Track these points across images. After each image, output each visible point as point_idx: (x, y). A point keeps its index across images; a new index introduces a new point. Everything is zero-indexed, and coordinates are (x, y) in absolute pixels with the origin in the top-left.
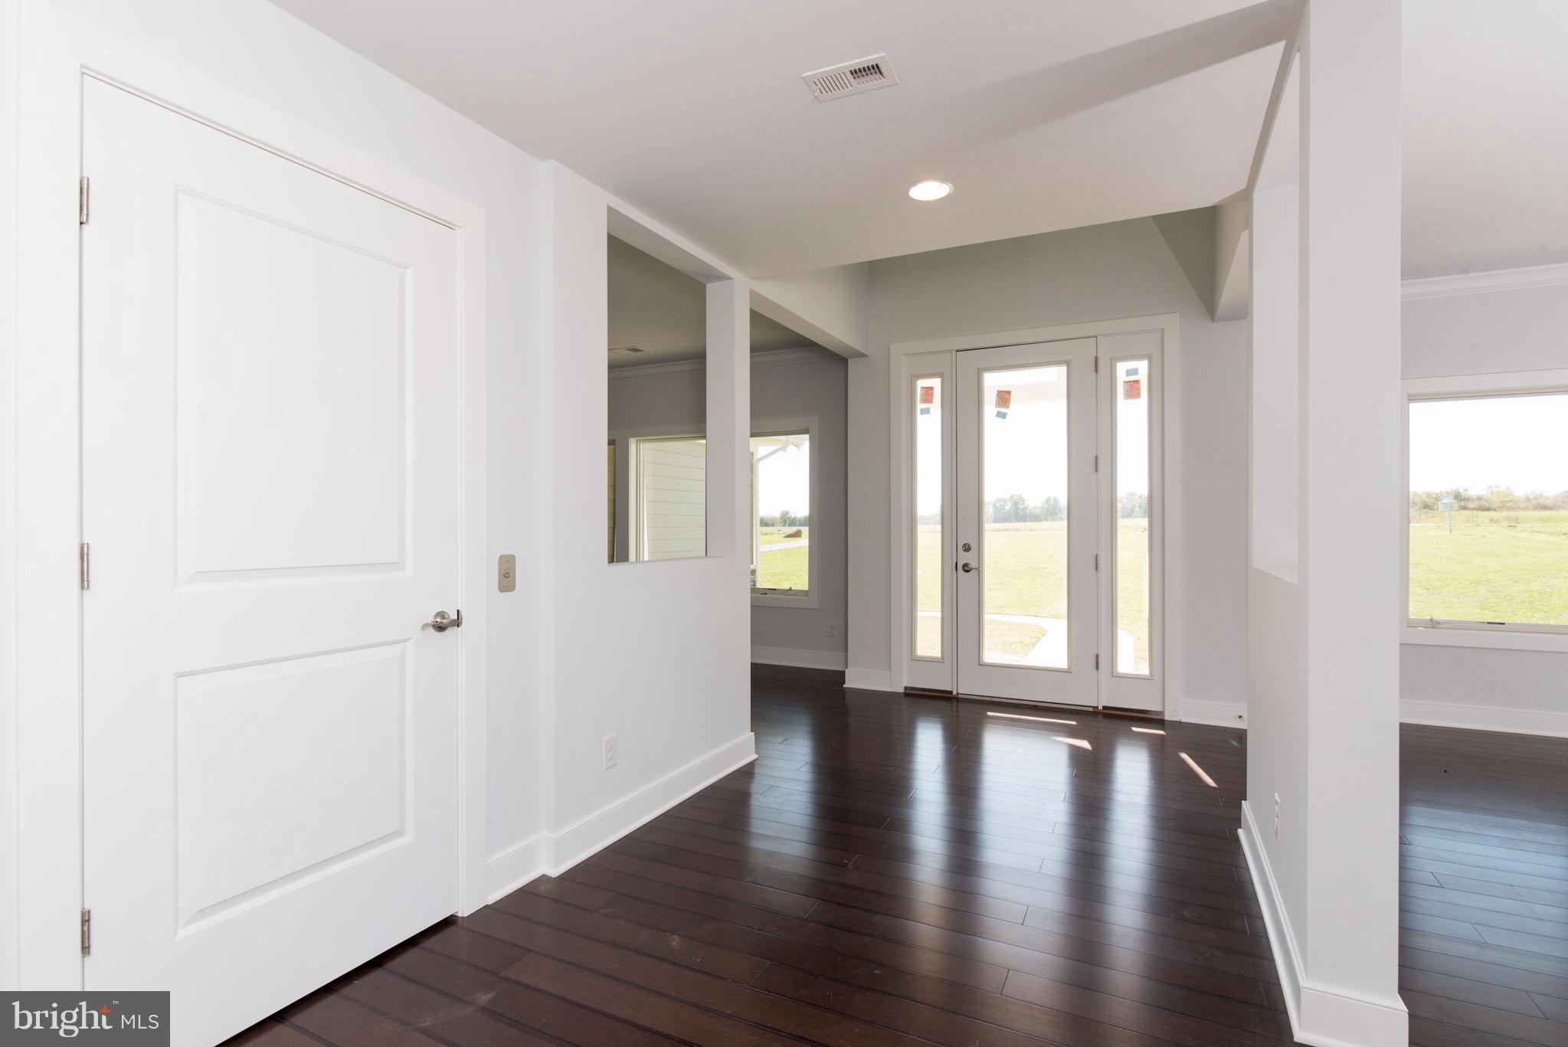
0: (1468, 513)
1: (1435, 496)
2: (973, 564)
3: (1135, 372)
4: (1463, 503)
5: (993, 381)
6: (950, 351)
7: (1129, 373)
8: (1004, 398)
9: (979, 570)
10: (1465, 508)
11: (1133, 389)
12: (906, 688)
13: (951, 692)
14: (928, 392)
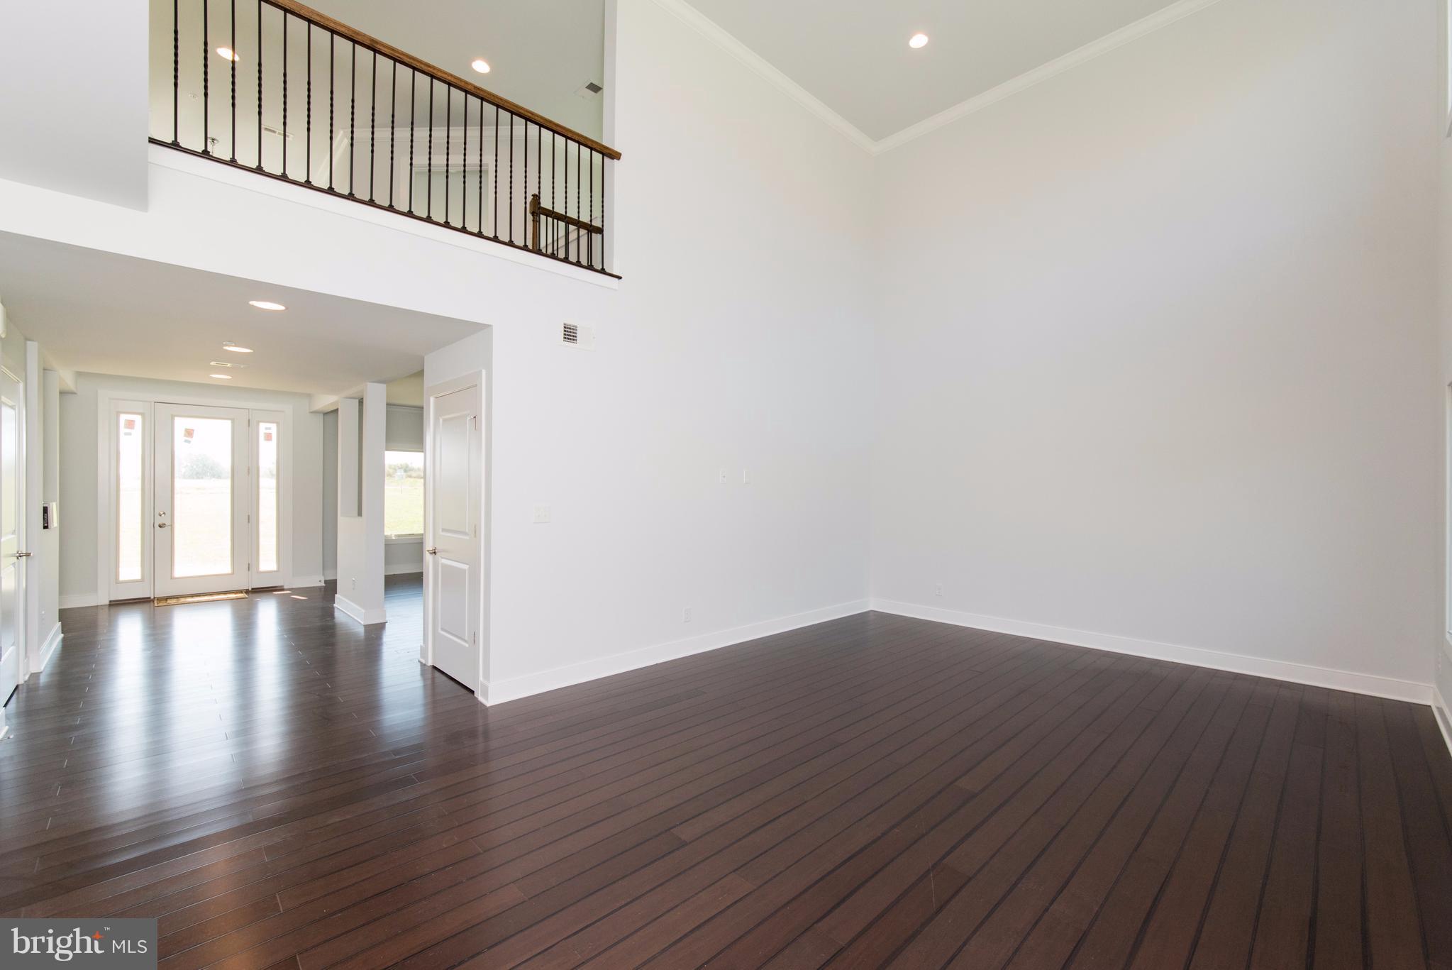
0: (412, 480)
1: (393, 467)
2: (168, 523)
3: (270, 429)
4: (409, 474)
5: (181, 424)
6: (150, 402)
7: (266, 429)
8: (189, 433)
9: (172, 526)
10: (410, 477)
11: (268, 437)
12: (110, 601)
13: (149, 598)
14: (130, 424)
